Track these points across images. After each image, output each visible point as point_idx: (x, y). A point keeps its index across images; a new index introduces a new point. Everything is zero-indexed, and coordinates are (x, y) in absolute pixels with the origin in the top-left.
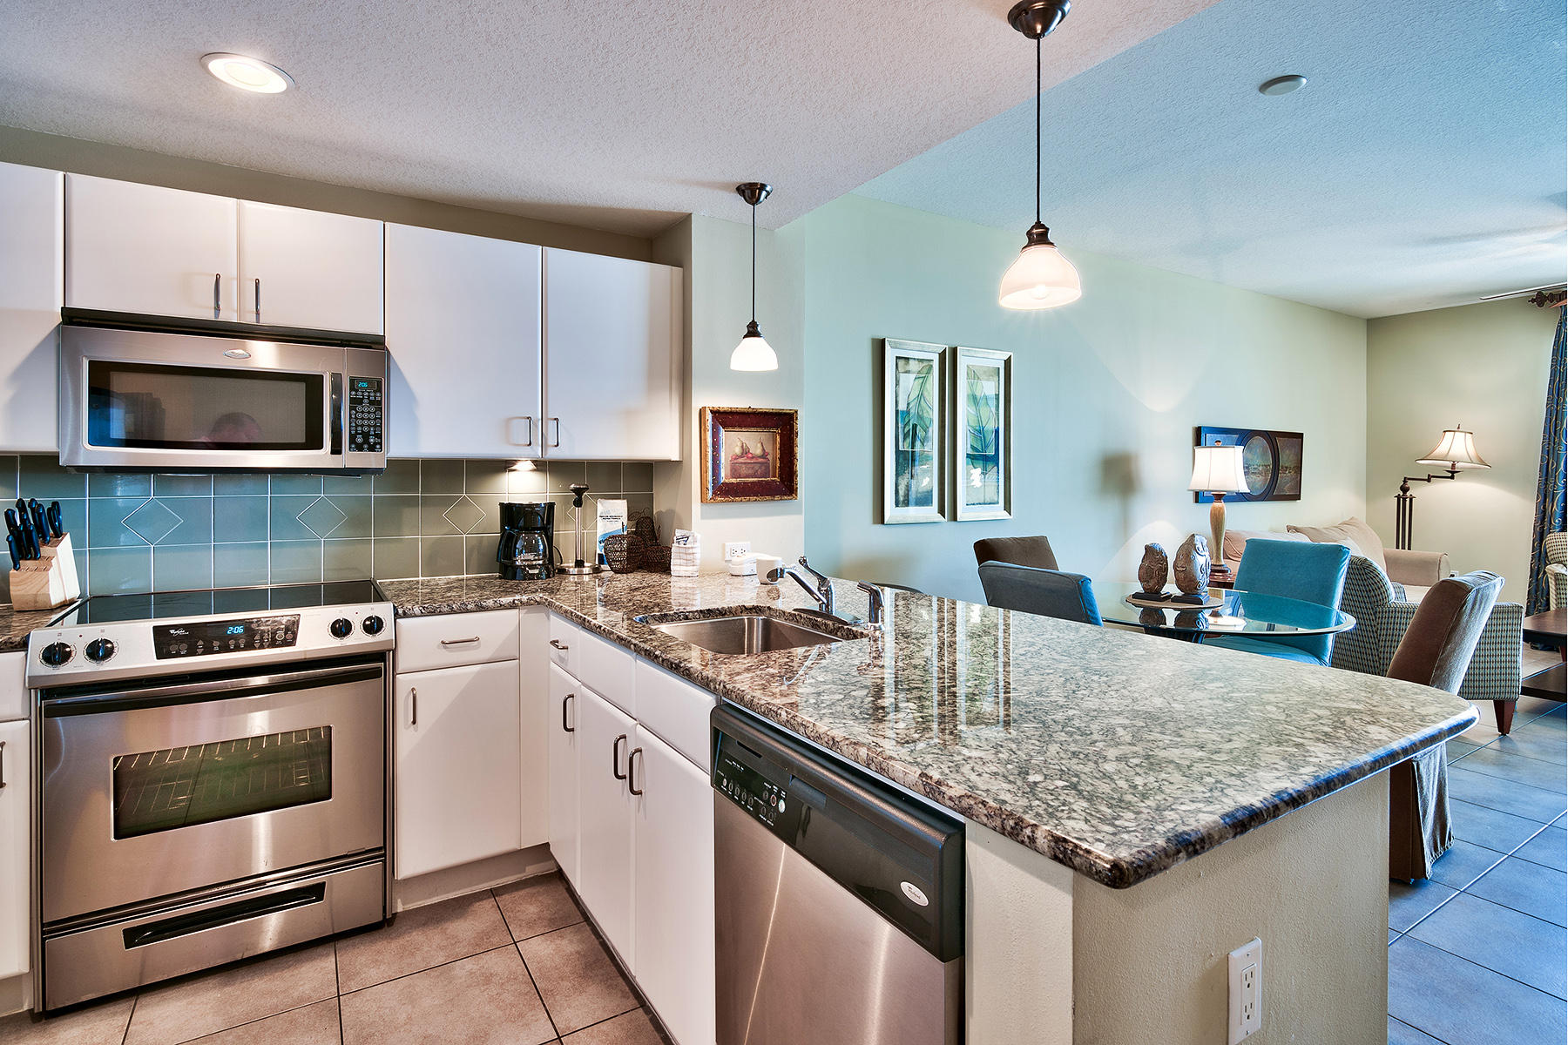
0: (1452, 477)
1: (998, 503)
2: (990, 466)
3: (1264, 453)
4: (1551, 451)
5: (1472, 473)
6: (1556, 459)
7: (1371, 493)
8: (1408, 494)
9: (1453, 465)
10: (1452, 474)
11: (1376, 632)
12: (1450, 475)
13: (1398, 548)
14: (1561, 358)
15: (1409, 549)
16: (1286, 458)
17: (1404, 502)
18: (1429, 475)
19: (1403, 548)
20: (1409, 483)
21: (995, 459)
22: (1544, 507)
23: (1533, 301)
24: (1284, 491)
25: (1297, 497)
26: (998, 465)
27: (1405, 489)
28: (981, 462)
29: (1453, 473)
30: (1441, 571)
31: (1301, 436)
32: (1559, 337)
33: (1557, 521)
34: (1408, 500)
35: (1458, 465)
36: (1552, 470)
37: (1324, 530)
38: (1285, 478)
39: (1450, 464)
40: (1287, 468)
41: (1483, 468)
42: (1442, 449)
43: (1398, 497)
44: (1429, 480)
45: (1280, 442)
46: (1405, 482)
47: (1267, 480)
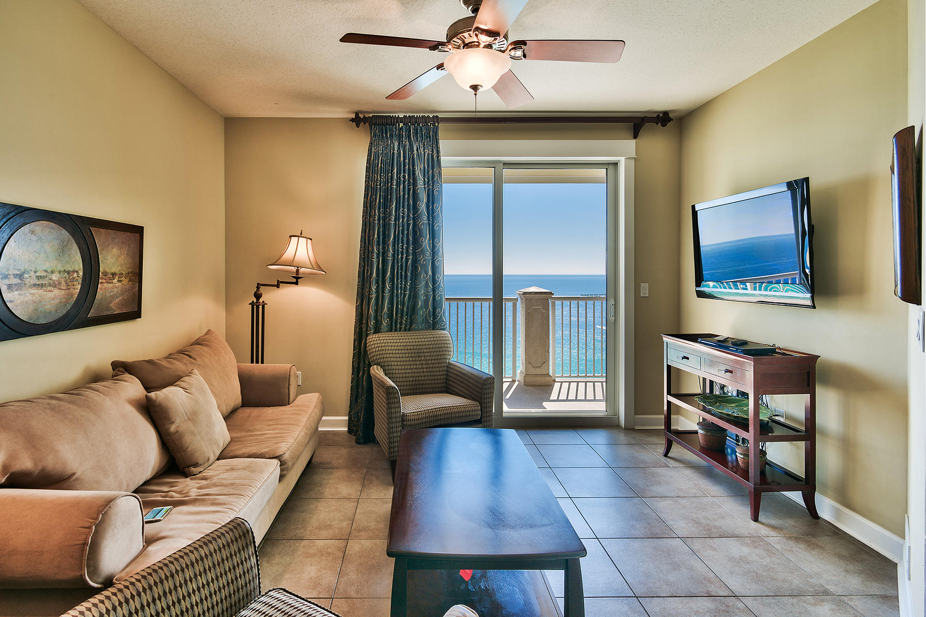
0: (296, 283)
4: (366, 259)
5: (313, 279)
6: (370, 266)
7: (229, 303)
8: (261, 301)
9: (298, 271)
10: (296, 279)
12: (294, 280)
13: (252, 362)
14: (372, 174)
15: (262, 362)
17: (258, 308)
18: (278, 281)
19: (257, 362)
20: (262, 289)
23: (353, 121)
24: (106, 310)
27: (258, 296)
29: (297, 278)
30: (290, 386)
31: (138, 231)
32: (371, 156)
33: (372, 323)
34: (261, 307)
35: (302, 270)
36: (367, 275)
37: (162, 362)
39: (294, 269)
41: (319, 274)
42: (289, 253)
43: (252, 304)
44: (278, 286)
45: (100, 237)
46: (258, 288)
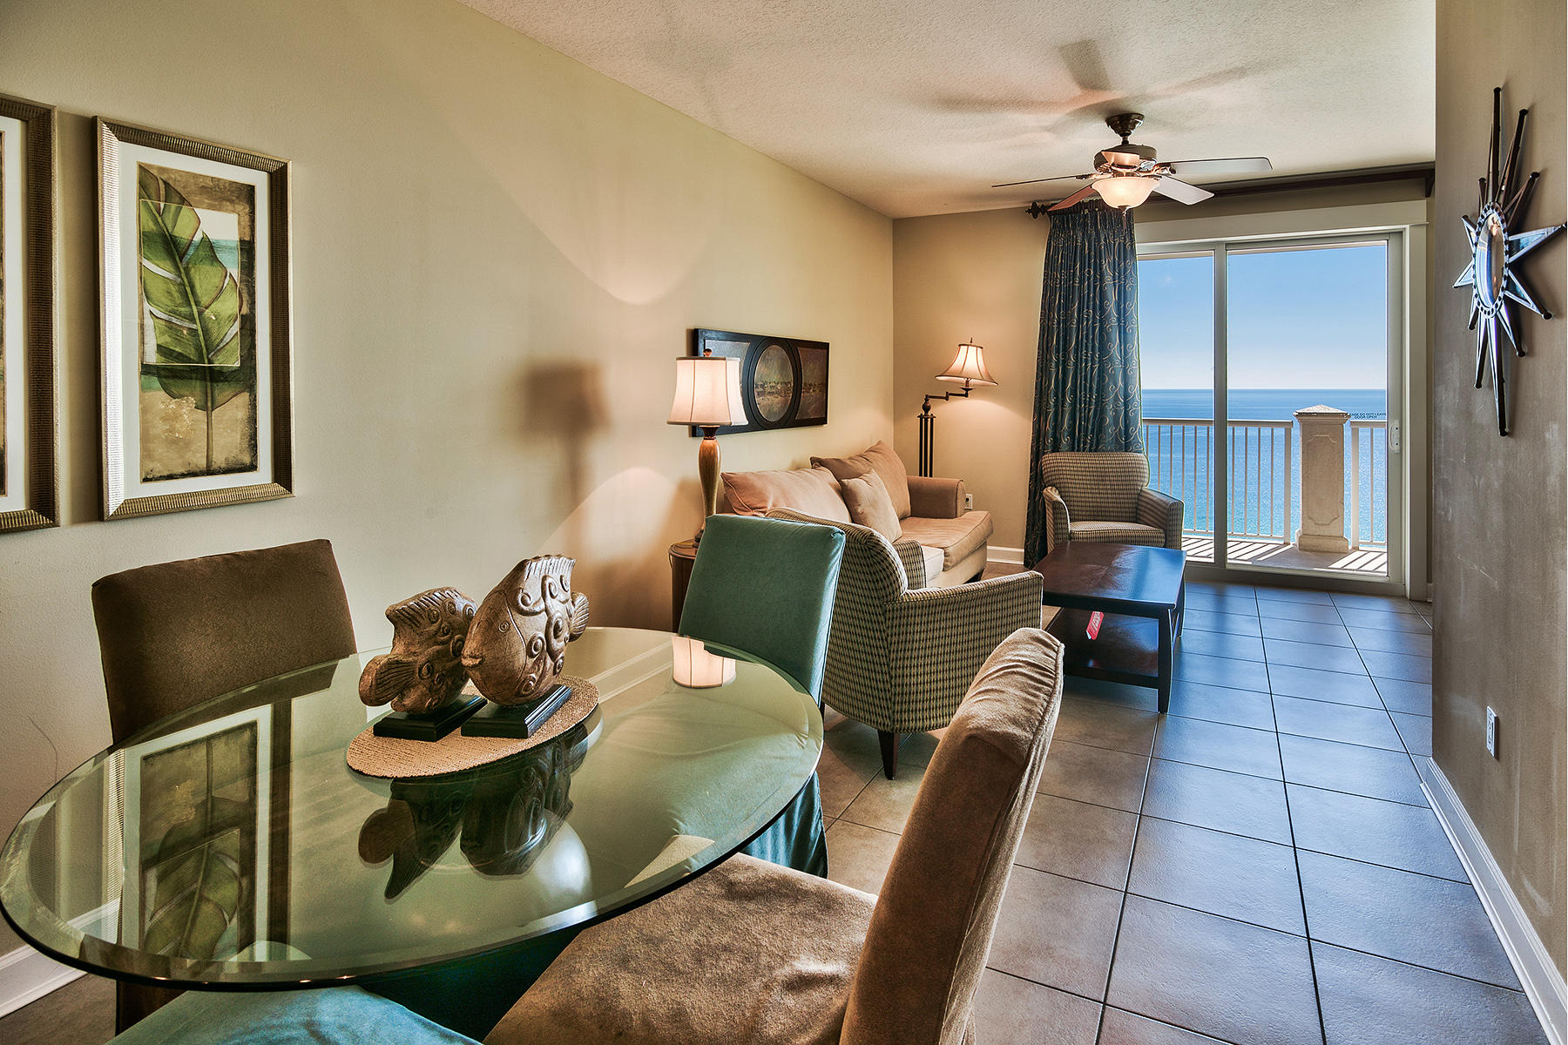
0: (966, 395)
1: (253, 467)
2: (223, 391)
3: (782, 368)
5: (984, 391)
7: (898, 415)
8: (929, 414)
9: (967, 382)
10: (966, 392)
11: (886, 640)
12: (964, 392)
13: (921, 475)
15: (931, 476)
16: (809, 374)
17: (926, 423)
18: (947, 393)
19: (926, 475)
20: (931, 401)
21: (245, 377)
22: (1039, 427)
23: (1029, 211)
24: (807, 414)
25: (822, 421)
26: (251, 388)
27: (926, 408)
28: (198, 383)
29: (967, 390)
30: (958, 500)
31: (825, 346)
32: (1050, 250)
33: (1050, 440)
34: (929, 420)
35: (972, 381)
36: (1045, 387)
37: (848, 462)
38: (808, 397)
39: (964, 380)
40: (810, 385)
41: (989, 386)
42: (958, 363)
43: (921, 417)
44: (947, 399)
45: (802, 352)
46: (927, 400)
47: (787, 401)
